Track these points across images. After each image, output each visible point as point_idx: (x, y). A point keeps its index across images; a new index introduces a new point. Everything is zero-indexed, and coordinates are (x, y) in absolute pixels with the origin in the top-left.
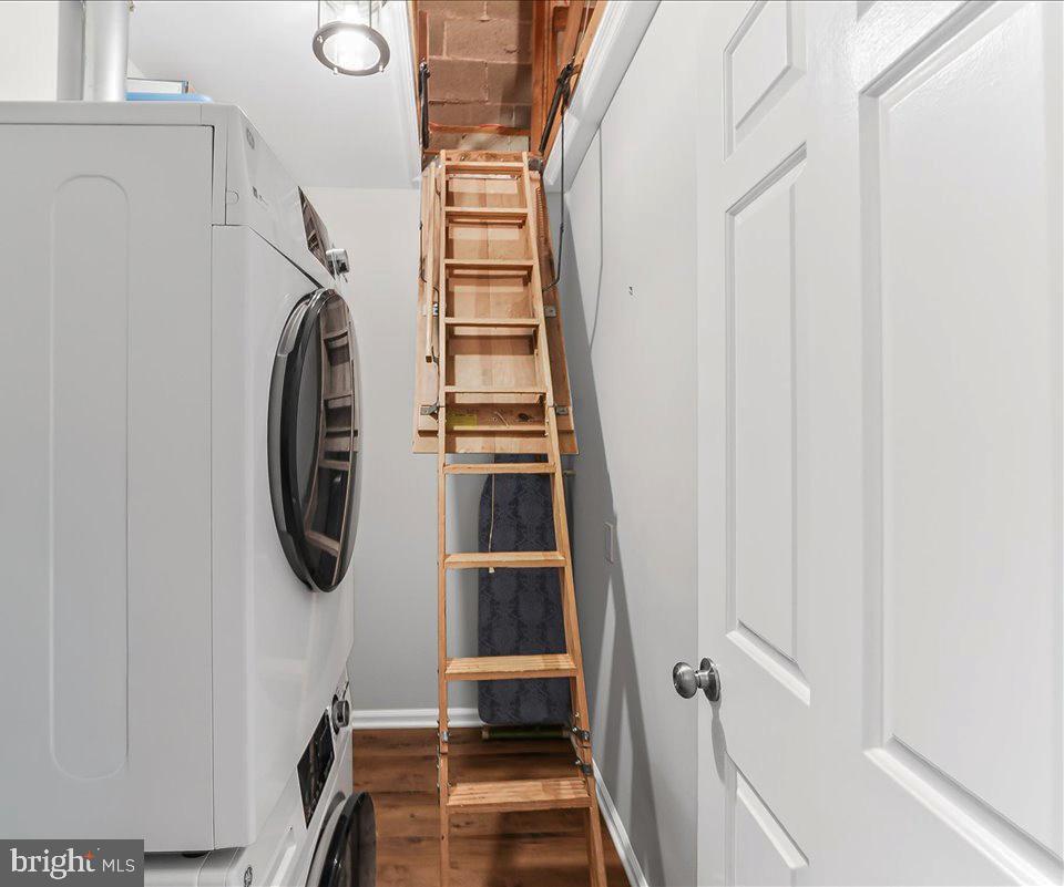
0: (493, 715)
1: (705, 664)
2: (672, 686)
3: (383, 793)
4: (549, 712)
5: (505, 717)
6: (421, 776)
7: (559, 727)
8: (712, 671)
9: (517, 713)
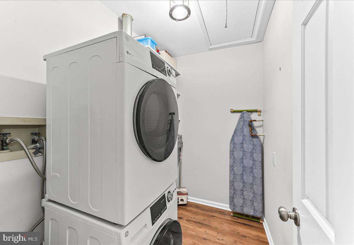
0: (234, 209)
1: (294, 210)
2: (278, 215)
3: (198, 222)
4: (254, 212)
5: (238, 210)
6: (210, 221)
7: (259, 218)
8: (296, 213)
9: (242, 210)
